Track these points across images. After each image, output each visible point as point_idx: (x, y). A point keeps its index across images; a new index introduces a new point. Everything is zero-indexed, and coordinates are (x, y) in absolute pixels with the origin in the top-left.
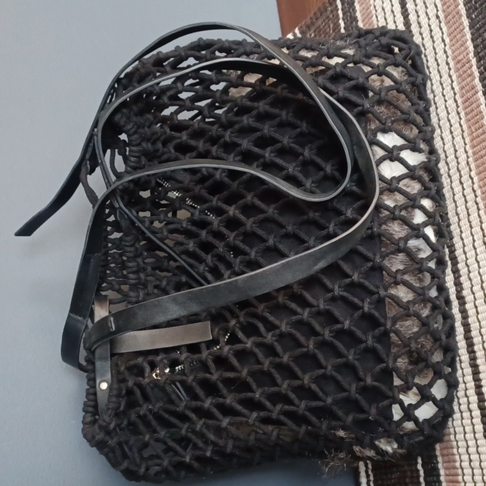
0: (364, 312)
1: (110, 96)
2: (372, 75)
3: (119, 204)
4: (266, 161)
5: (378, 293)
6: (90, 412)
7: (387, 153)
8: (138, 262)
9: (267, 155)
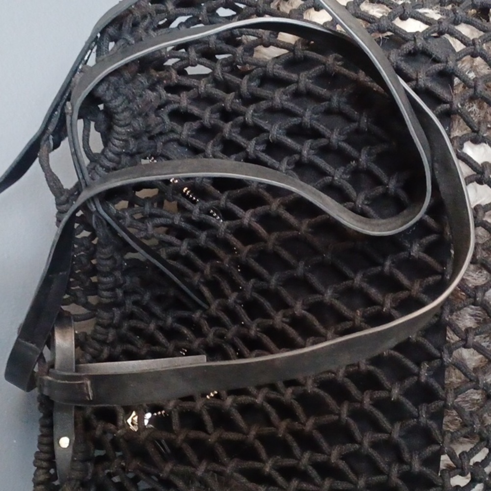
0: (418, 382)
1: (90, 51)
2: (465, 56)
3: (96, 207)
4: (303, 160)
5: (441, 358)
6: (43, 468)
7: (475, 173)
8: (115, 276)
9: (305, 152)
